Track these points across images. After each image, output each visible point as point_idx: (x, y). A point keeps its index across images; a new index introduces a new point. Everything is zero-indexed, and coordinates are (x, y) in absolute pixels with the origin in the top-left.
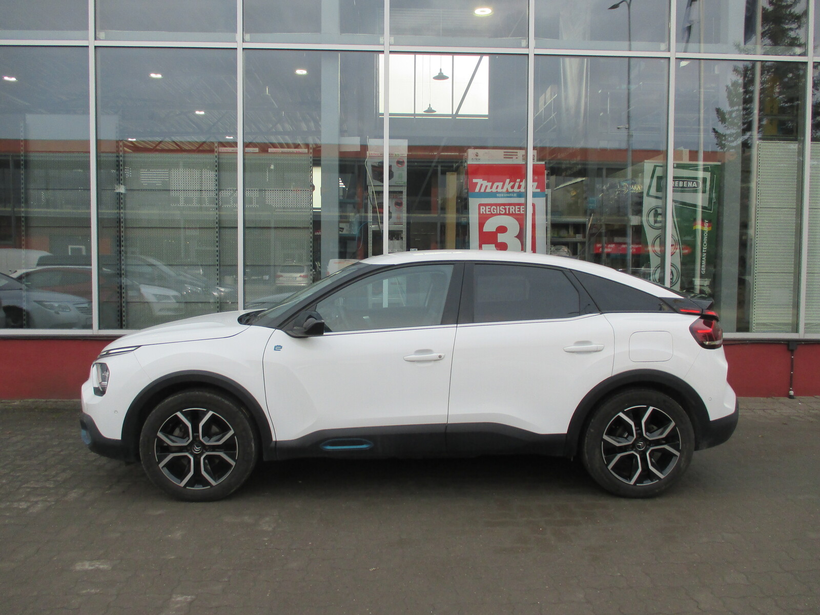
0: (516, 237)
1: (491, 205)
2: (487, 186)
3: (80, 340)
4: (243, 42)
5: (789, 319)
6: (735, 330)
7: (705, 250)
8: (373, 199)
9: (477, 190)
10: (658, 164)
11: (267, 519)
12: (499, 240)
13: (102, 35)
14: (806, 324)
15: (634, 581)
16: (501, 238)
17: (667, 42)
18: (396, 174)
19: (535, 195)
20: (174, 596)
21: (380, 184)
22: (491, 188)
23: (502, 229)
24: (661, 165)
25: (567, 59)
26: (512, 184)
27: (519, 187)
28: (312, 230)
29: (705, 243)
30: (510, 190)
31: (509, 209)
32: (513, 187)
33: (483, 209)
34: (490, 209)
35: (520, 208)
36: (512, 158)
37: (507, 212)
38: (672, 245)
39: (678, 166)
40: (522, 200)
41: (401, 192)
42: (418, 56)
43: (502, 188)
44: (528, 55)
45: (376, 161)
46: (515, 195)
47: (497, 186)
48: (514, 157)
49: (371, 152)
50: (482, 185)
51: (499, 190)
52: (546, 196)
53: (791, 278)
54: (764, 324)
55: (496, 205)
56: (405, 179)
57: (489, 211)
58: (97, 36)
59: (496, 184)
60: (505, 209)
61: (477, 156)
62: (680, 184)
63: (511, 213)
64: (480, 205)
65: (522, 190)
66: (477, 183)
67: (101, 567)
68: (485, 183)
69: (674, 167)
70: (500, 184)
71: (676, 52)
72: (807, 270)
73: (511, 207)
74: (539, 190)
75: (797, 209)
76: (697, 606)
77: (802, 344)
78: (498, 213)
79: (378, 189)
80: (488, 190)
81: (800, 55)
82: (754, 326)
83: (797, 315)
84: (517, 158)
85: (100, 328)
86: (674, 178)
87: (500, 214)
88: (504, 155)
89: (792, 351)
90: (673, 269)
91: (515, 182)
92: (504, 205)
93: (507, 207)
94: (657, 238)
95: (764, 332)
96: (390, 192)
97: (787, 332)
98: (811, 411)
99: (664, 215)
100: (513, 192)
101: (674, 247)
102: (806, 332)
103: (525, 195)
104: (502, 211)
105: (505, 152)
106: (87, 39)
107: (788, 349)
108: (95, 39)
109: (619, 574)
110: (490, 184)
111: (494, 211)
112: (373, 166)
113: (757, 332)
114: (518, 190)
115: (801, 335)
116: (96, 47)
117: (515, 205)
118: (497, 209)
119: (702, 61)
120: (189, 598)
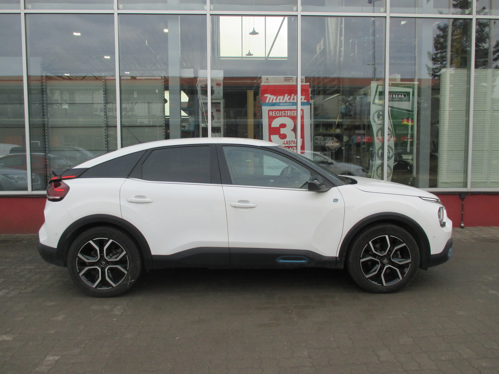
0: (292, 130)
1: (276, 110)
2: (273, 99)
3: (20, 197)
4: (118, 9)
5: (461, 180)
6: (428, 186)
7: (409, 137)
8: (202, 107)
9: (267, 101)
10: (379, 84)
11: (119, 307)
12: (282, 132)
13: (29, 6)
14: (472, 182)
15: (342, 344)
16: (282, 131)
17: (385, 7)
18: (216, 92)
19: (303, 104)
20: (48, 356)
21: (206, 98)
22: (276, 100)
23: (283, 126)
24: (381, 84)
25: (329, 18)
26: (289, 97)
27: (294, 99)
28: (164, 128)
29: (409, 132)
30: (288, 101)
31: (287, 113)
32: (289, 99)
33: (271, 113)
34: (275, 113)
35: (294, 112)
36: (289, 81)
37: (286, 115)
38: (388, 135)
39: (392, 85)
40: (294, 107)
41: (220, 103)
42: (244, 17)
43: (283, 100)
44: (297, 16)
45: (203, 84)
46: (291, 104)
47: (280, 99)
48: (291, 80)
49: (200, 78)
50: (270, 98)
51: (281, 101)
52: (311, 104)
53: (462, 154)
54: (446, 183)
55: (279, 110)
56: (222, 95)
57: (275, 114)
58: (26, 7)
59: (279, 97)
60: (285, 113)
61: (267, 80)
62: (394, 96)
63: (288, 115)
64: (269, 111)
65: (295, 101)
66: (267, 97)
67: (6, 339)
68: (272, 97)
69: (389, 86)
70: (282, 97)
71: (390, 13)
72: (472, 149)
73: (288, 112)
74: (306, 101)
75: (466, 111)
76: (378, 359)
77: (469, 195)
78: (281, 115)
79: (205, 101)
80: (274, 101)
81: (468, 14)
82: (439, 184)
83: (466, 178)
84: (292, 81)
85: (33, 190)
86: (389, 92)
87: (282, 116)
88: (285, 79)
89: (463, 199)
90: (390, 149)
91: (291, 96)
92: (284, 110)
93: (286, 112)
94: (379, 130)
95: (446, 187)
96: (212, 103)
97: (460, 187)
98: (473, 236)
99: (383, 116)
100: (290, 102)
101: (390, 136)
102: (471, 187)
103: (296, 104)
104: (283, 114)
105: (285, 77)
106: (20, 9)
107: (460, 198)
108: (25, 9)
109: (333, 339)
110: (275, 97)
111: (278, 115)
112: (201, 87)
113: (442, 187)
114: (293, 101)
115: (469, 189)
116: (25, 14)
117: (291, 110)
118: (280, 113)
119: (417, 19)
120: (57, 358)
